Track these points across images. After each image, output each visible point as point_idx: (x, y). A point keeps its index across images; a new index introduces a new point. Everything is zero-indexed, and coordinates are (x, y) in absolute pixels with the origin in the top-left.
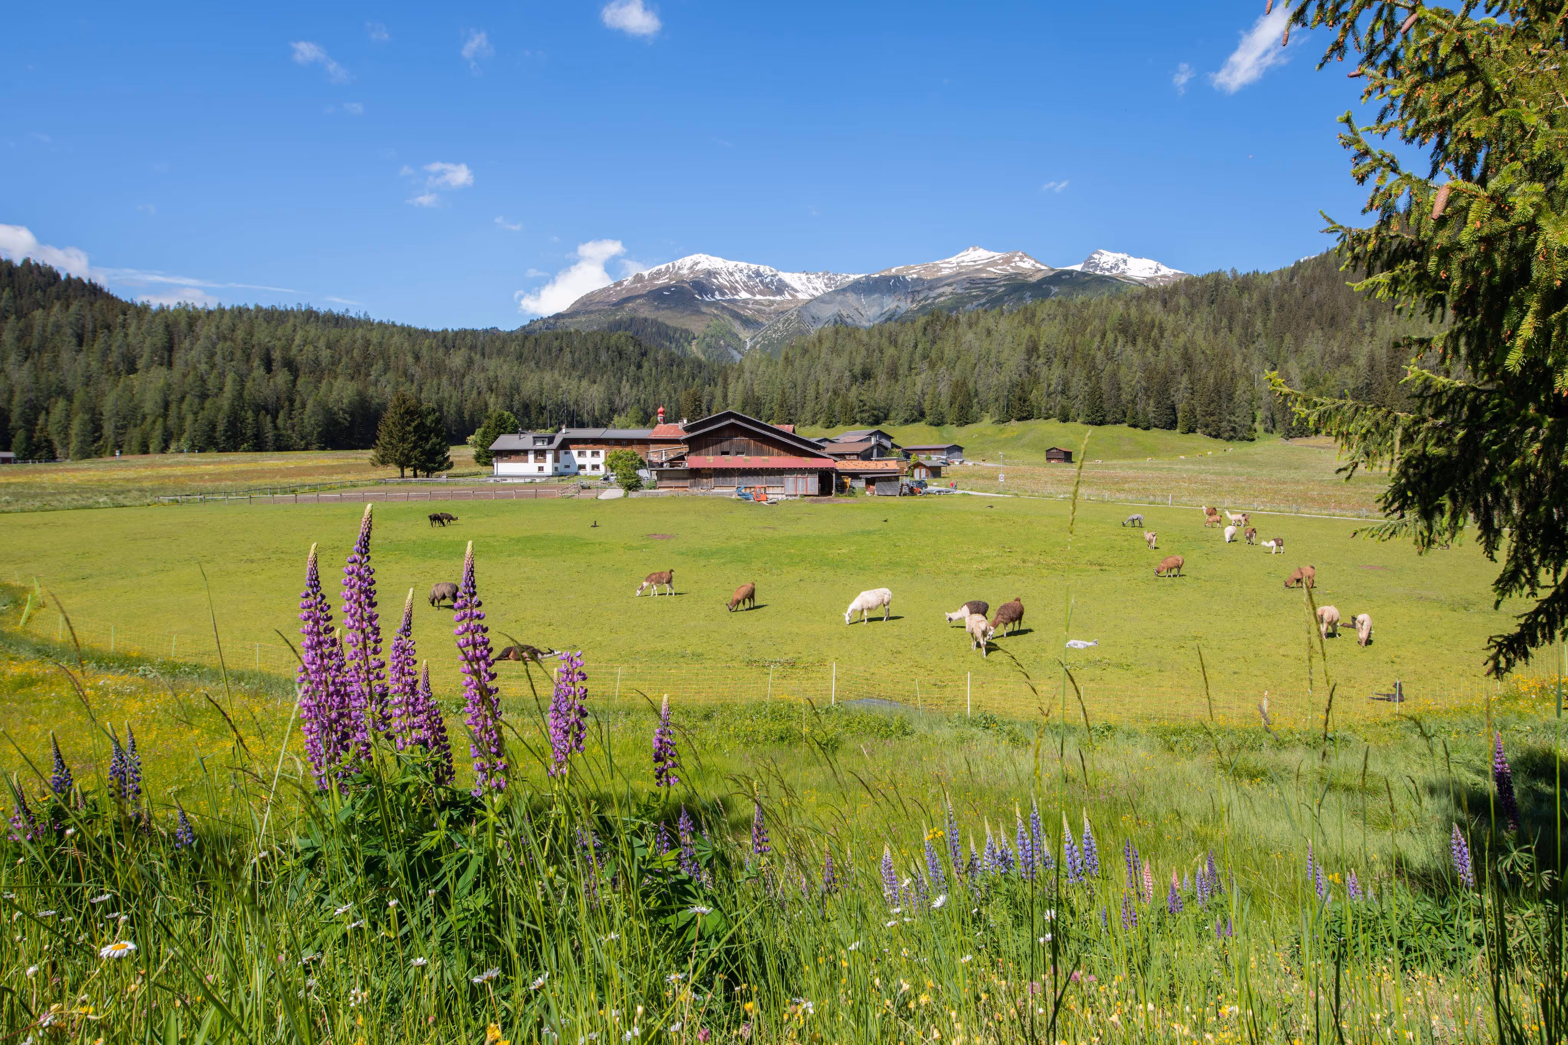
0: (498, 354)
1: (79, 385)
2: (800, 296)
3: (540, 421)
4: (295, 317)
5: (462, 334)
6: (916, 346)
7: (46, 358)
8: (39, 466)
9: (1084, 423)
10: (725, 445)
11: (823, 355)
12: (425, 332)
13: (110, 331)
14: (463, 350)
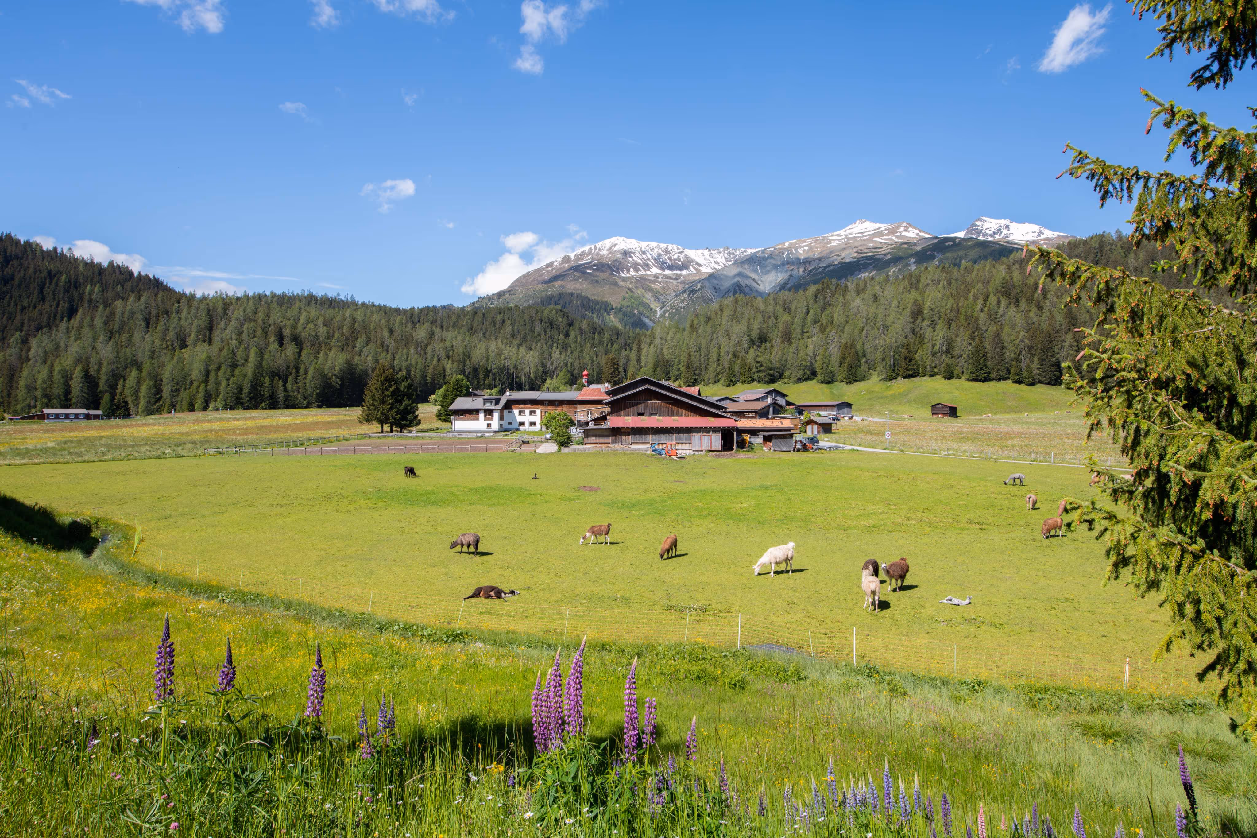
0: (453, 327)
1: (146, 358)
2: (704, 270)
3: (487, 383)
4: (300, 301)
5: (426, 310)
6: (808, 312)
7: (124, 337)
8: (120, 421)
9: (968, 380)
10: (641, 407)
11: (724, 323)
12: (397, 310)
13: (168, 316)
14: (427, 324)
